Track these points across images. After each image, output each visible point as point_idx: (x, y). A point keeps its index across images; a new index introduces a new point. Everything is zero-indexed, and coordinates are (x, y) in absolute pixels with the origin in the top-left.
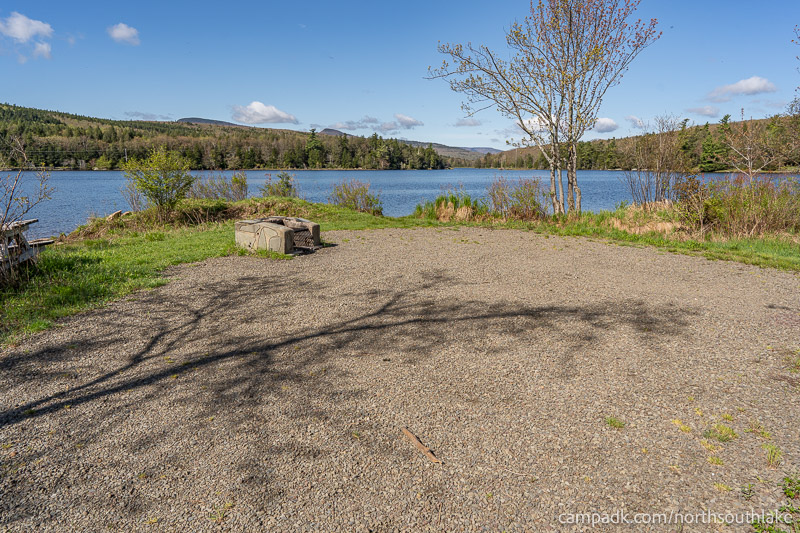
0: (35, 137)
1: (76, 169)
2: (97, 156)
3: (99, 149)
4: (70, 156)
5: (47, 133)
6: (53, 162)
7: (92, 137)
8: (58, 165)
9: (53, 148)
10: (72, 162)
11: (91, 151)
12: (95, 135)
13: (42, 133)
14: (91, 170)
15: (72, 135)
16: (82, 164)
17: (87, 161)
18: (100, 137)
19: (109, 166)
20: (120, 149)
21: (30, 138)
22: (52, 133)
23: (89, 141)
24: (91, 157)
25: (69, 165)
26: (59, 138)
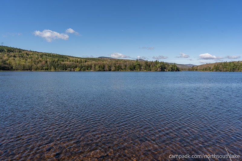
0: (61, 62)
1: (71, 71)
2: (76, 67)
3: (77, 65)
4: (69, 67)
5: (64, 61)
6: (65, 69)
7: (75, 62)
8: (66, 70)
9: (65, 65)
10: (70, 69)
11: (75, 66)
12: (76, 62)
13: (63, 61)
14: (74, 71)
15: (70, 62)
16: (72, 69)
17: (74, 69)
18: (78, 62)
19: (79, 70)
20: (82, 65)
21: (60, 62)
22: (66, 61)
24: (75, 68)
25: (69, 70)
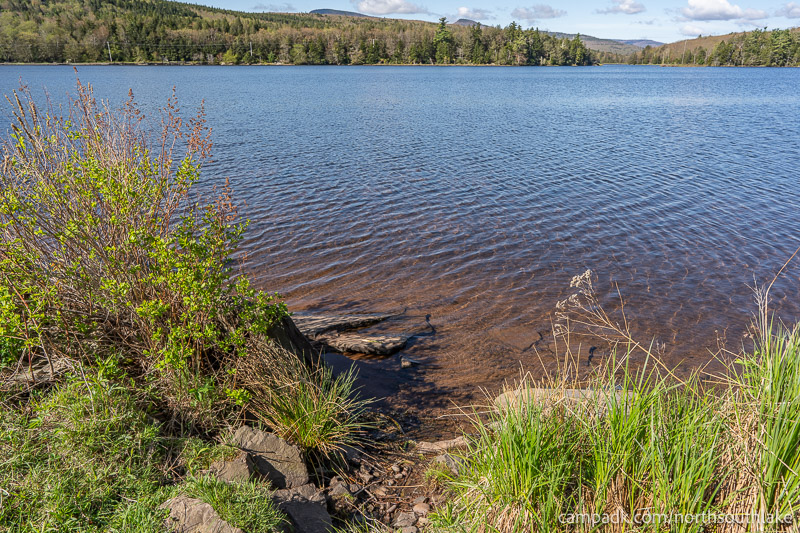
0: (168, 30)
1: (205, 64)
2: (224, 50)
3: (226, 42)
4: (199, 50)
5: (179, 26)
6: (184, 57)
7: (220, 30)
8: (189, 60)
9: (184, 42)
10: (201, 56)
11: (218, 44)
12: (222, 28)
13: (174, 26)
14: (219, 64)
15: (201, 28)
16: (211, 59)
17: (215, 56)
18: (227, 30)
19: (235, 61)
20: (245, 42)
21: (164, 31)
22: (183, 26)
23: (217, 34)
24: (218, 52)
25: (198, 60)
26: (189, 31)
